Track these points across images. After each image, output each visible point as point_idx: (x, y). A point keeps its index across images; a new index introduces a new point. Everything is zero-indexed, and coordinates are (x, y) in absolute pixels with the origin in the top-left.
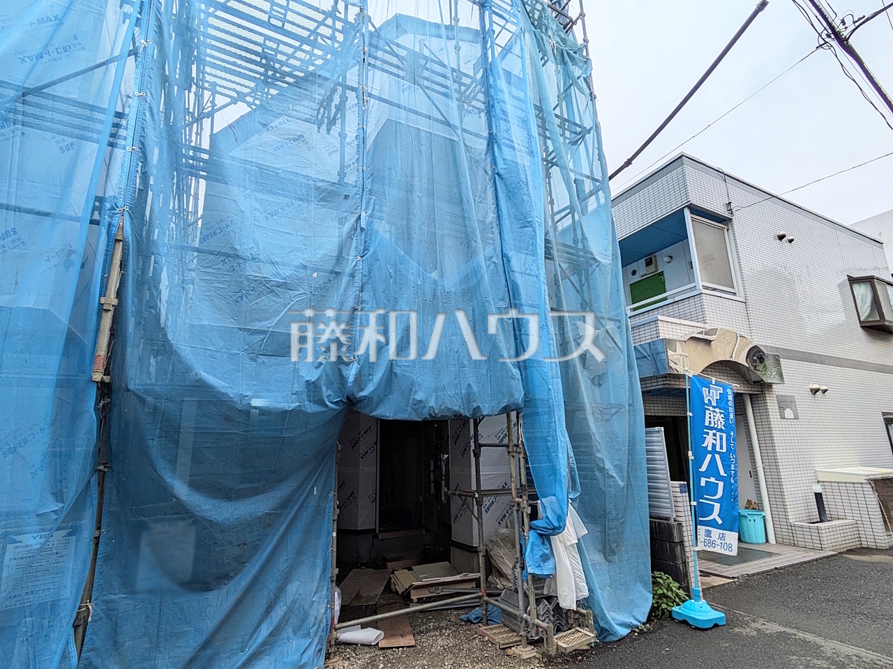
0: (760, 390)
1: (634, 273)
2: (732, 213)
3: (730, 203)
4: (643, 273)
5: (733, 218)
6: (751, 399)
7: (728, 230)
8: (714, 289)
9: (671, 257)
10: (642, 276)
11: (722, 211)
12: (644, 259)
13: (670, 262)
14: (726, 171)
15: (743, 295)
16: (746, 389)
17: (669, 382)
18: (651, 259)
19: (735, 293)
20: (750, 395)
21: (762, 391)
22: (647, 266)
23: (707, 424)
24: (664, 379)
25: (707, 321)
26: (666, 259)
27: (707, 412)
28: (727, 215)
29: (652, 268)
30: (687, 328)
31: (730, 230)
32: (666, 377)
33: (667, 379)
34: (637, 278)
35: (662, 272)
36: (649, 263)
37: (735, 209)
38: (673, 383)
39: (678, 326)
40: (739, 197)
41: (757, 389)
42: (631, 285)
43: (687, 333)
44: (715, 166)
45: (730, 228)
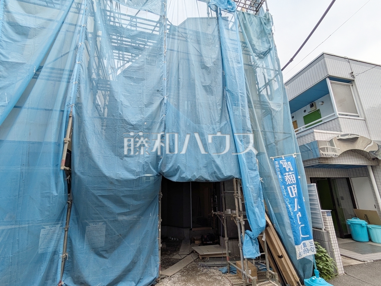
0: (377, 163)
1: (305, 111)
2: (354, 77)
3: (352, 72)
4: (309, 111)
5: (355, 79)
6: (372, 168)
7: (352, 86)
8: (347, 115)
9: (323, 102)
10: (309, 112)
11: (349, 77)
12: (309, 105)
13: (322, 104)
14: (349, 57)
15: (364, 117)
16: (368, 163)
17: (322, 161)
18: (312, 104)
19: (358, 116)
20: (372, 166)
21: (378, 164)
22: (311, 107)
24: (319, 160)
25: (342, 131)
26: (321, 103)
28: (351, 78)
29: (313, 108)
30: (330, 135)
31: (354, 86)
32: (320, 159)
33: (321, 160)
34: (307, 113)
35: (319, 109)
36: (312, 106)
37: (356, 75)
38: (323, 161)
39: (326, 135)
40: (357, 69)
41: (375, 163)
42: (304, 117)
43: (330, 137)
44: (343, 56)
45: (353, 84)
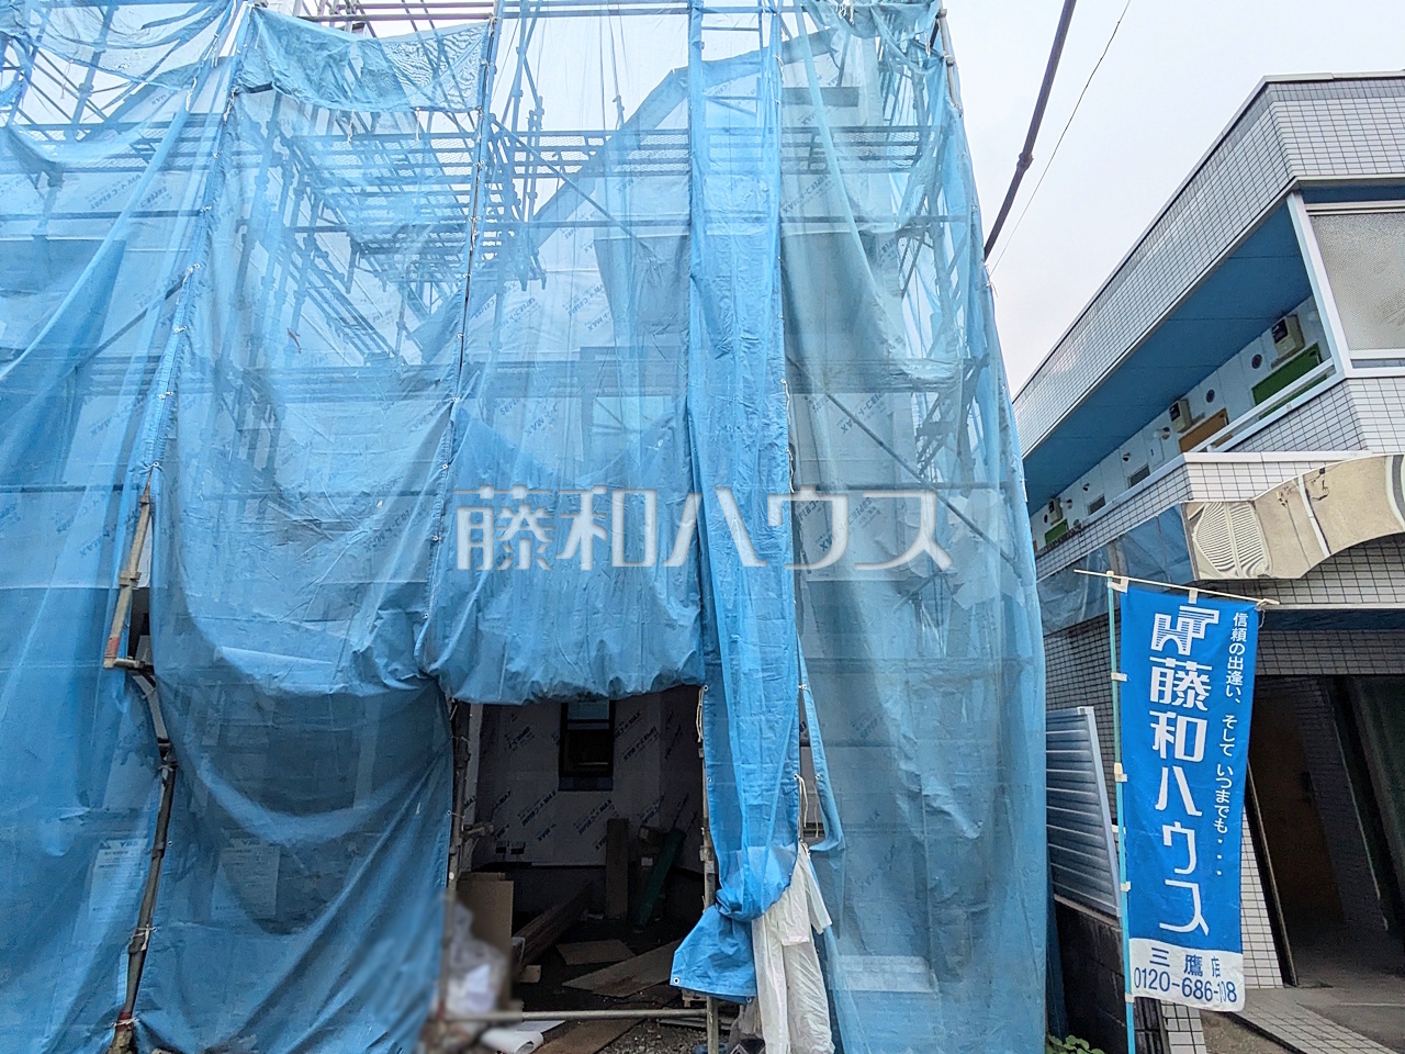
1: (1257, 362)
4: (1274, 359)
10: (1273, 366)
12: (1270, 329)
18: (1282, 325)
22: (1276, 341)
23: (1154, 698)
27: (1156, 671)
29: (1289, 343)
34: (1264, 371)
35: (1316, 346)
36: (1280, 332)
42: (1253, 389)
